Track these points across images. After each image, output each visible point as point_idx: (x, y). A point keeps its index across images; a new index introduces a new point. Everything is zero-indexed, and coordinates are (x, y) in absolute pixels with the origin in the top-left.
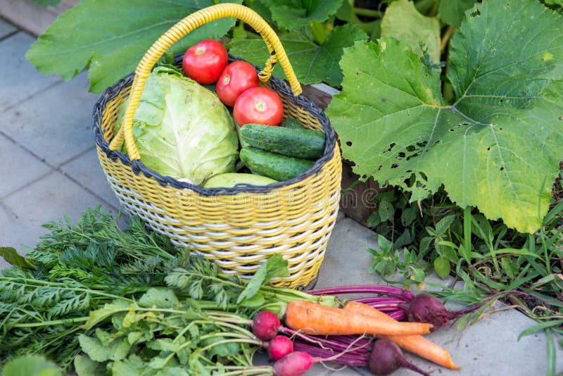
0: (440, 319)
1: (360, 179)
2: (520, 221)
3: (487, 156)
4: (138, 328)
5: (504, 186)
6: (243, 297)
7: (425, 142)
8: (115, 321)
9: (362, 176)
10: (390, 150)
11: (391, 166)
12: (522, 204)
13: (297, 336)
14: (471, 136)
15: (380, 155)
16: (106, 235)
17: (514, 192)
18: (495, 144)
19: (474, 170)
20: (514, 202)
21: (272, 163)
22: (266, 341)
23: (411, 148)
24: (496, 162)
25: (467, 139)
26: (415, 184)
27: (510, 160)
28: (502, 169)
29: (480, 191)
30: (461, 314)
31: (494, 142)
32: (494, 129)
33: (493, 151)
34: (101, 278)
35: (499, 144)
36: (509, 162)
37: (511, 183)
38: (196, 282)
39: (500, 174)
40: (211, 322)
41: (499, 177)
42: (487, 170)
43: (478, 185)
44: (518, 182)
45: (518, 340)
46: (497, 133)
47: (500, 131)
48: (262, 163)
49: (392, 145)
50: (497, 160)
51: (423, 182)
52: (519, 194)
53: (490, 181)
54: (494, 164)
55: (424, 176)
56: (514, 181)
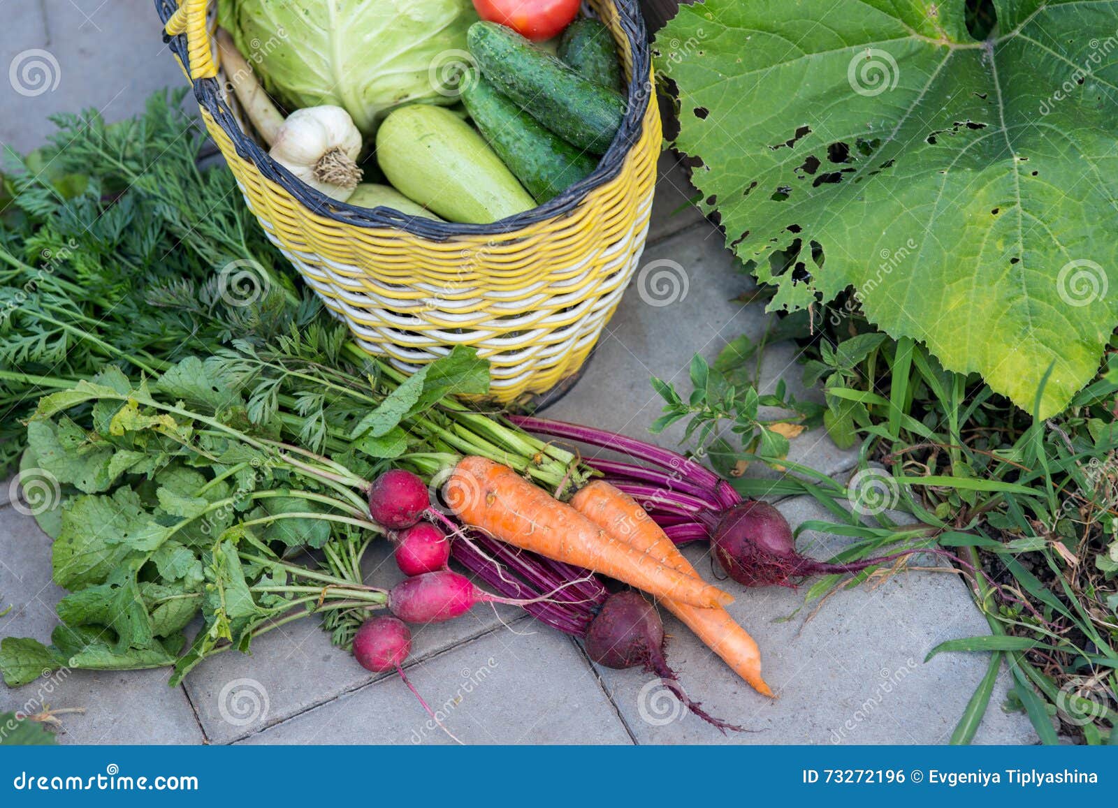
0: (772, 573)
1: (699, 204)
2: (1025, 383)
3: (988, 226)
4: (139, 442)
5: (1010, 300)
6: (367, 427)
7: (876, 143)
8: (97, 414)
9: (706, 197)
10: (791, 144)
11: (774, 190)
12: (1039, 350)
13: (457, 536)
14: (959, 176)
15: (764, 152)
16: (156, 186)
17: (1029, 319)
18: (1014, 203)
19: (946, 253)
20: (1021, 339)
21: (508, 134)
22: (395, 530)
23: (838, 153)
24: (1005, 243)
25: (950, 179)
26: (792, 268)
27: (1038, 247)
28: (1014, 261)
29: (947, 303)
30: (821, 571)
31: (1011, 199)
32: (1019, 169)
33: (1004, 219)
34: (117, 288)
35: (1022, 204)
36: (1034, 250)
37: (1026, 297)
38: (269, 382)
39: (1008, 271)
40: (286, 467)
41: (1004, 276)
42: (979, 258)
43: (947, 287)
44: (1042, 298)
45: (927, 659)
46: (1025, 179)
47: (1032, 179)
48: (490, 126)
49: (802, 132)
50: (1009, 239)
51: (811, 267)
52: (1035, 324)
53: (979, 283)
54: (999, 246)
55: (817, 253)
56: (1031, 294)
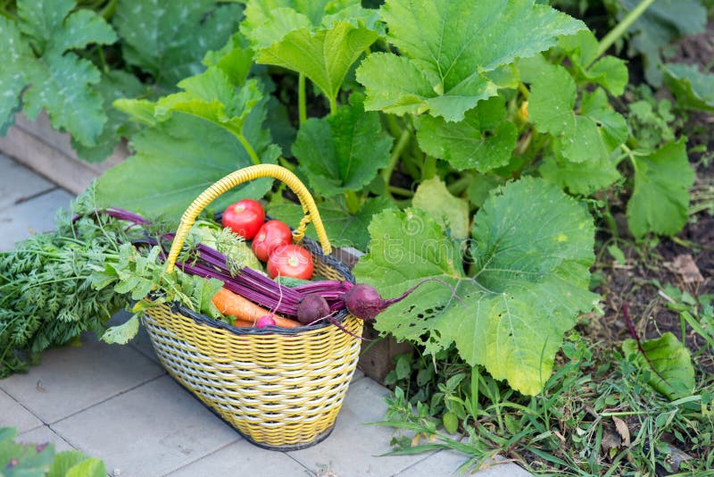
1: (379, 335)
2: (524, 384)
3: (498, 322)
5: (512, 351)
7: (443, 307)
9: (382, 332)
10: (409, 311)
11: (409, 325)
12: (527, 369)
14: (485, 303)
15: (400, 315)
17: (521, 357)
18: (506, 312)
20: (519, 366)
23: (429, 311)
24: (506, 329)
25: (481, 304)
26: (429, 339)
28: (511, 335)
29: (489, 353)
31: (505, 310)
32: (506, 297)
33: (504, 317)
35: (510, 311)
36: (518, 329)
37: (518, 349)
39: (509, 339)
41: (507, 342)
42: (497, 334)
43: (488, 347)
44: (524, 348)
46: (509, 301)
47: (511, 300)
49: (412, 308)
50: (506, 326)
51: (436, 338)
52: (524, 359)
53: (499, 345)
54: (504, 330)
55: (438, 333)
56: (521, 347)
